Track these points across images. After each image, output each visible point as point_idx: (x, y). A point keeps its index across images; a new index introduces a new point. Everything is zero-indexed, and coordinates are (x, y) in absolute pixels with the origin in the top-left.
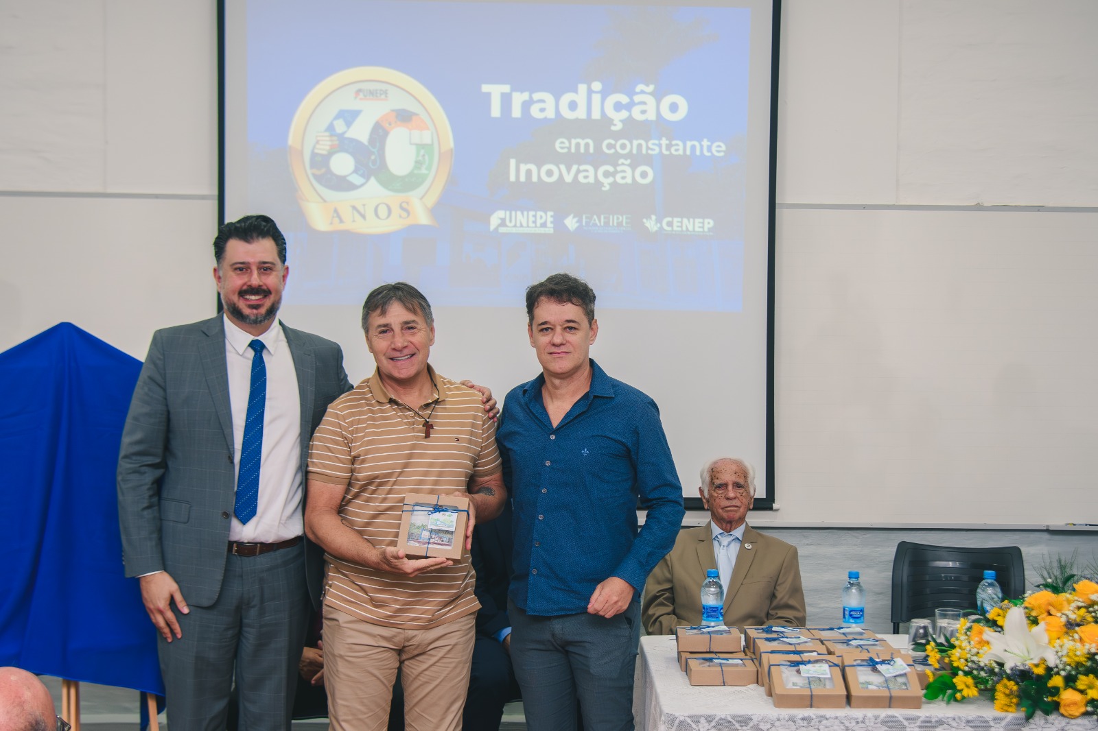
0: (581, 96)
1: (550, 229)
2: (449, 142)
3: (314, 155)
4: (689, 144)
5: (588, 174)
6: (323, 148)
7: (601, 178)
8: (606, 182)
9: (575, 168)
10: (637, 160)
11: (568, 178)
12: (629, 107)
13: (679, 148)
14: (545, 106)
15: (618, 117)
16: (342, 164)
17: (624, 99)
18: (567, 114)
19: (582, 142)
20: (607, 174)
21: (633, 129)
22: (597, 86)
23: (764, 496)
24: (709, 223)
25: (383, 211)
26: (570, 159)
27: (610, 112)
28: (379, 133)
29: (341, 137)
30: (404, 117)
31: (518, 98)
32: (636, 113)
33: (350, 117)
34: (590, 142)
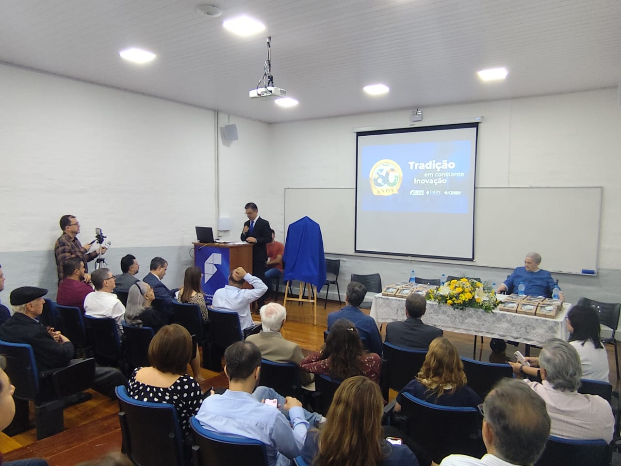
0: (430, 164)
1: (423, 194)
2: (402, 175)
3: (374, 179)
4: (455, 174)
5: (432, 182)
6: (376, 178)
7: (435, 182)
8: (436, 183)
9: (428, 180)
10: (443, 178)
11: (427, 182)
12: (441, 166)
13: (452, 175)
14: (422, 166)
15: (439, 169)
16: (380, 181)
17: (440, 164)
18: (427, 168)
19: (430, 174)
20: (436, 181)
21: (442, 171)
22: (434, 161)
23: (471, 257)
24: (460, 192)
25: (388, 191)
26: (428, 178)
27: (437, 167)
28: (387, 174)
29: (380, 175)
30: (393, 170)
31: (417, 165)
32: (443, 167)
33: (381, 170)
34: (432, 174)
